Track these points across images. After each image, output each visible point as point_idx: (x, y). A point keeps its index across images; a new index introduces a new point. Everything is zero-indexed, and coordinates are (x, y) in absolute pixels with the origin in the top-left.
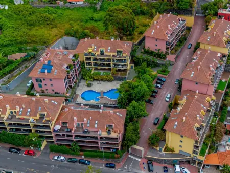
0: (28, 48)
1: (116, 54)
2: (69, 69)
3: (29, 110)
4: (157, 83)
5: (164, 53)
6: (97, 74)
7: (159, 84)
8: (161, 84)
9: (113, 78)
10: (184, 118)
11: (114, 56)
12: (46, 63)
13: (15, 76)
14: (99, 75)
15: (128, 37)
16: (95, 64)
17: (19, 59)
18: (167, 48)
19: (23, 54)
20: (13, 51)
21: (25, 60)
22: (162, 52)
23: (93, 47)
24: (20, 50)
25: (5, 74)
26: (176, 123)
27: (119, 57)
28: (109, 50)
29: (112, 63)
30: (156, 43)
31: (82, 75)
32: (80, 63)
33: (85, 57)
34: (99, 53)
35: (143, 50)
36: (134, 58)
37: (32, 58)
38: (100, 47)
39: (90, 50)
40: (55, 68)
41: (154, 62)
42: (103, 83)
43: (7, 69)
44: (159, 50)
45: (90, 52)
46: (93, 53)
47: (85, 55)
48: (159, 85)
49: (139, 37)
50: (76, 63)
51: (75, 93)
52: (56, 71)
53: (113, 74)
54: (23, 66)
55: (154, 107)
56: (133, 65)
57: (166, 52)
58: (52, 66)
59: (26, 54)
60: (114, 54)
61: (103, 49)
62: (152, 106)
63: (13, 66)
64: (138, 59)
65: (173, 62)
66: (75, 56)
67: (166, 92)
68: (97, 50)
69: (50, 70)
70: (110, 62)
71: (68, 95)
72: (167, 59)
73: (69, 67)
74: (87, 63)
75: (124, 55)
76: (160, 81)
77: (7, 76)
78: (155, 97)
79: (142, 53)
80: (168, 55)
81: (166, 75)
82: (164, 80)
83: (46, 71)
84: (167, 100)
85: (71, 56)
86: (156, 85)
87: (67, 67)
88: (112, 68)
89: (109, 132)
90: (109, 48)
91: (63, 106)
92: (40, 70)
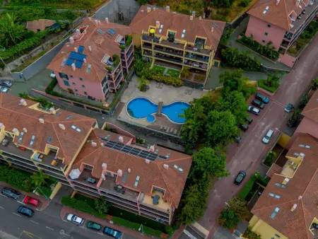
0: (59, 11)
1: (193, 44)
2: (112, 63)
3: (33, 137)
4: (254, 104)
5: (277, 50)
6: (157, 72)
7: (258, 106)
8: (261, 108)
9: (181, 82)
10: (295, 206)
11: (189, 47)
12: (76, 49)
13: (35, 58)
14: (162, 73)
15: (220, 10)
16: (158, 55)
17: (43, 29)
18: (284, 43)
19: (50, 22)
20: (35, 15)
21: (52, 32)
22: (273, 48)
23: (158, 26)
24: (47, 14)
25: (17, 55)
26: (277, 210)
27: (199, 51)
28: (183, 36)
29: (183, 58)
30: (267, 30)
31: (136, 68)
32: (133, 50)
33: (142, 40)
34: (166, 38)
35: (240, 37)
36: (223, 50)
37: (62, 29)
38: (169, 28)
39: (152, 31)
40: (89, 62)
41: (256, 63)
42: (165, 87)
43: (21, 46)
44: (270, 43)
45: (151, 34)
46: (155, 35)
47: (143, 39)
48: (256, 110)
49: (238, 12)
50: (126, 52)
51: (119, 100)
52: (90, 66)
53: (183, 76)
54: (49, 42)
55: (239, 149)
56: (219, 62)
57: (281, 49)
58: (85, 56)
59: (54, 22)
60: (189, 43)
61: (174, 31)
62: (238, 146)
63: (31, 42)
64: (230, 53)
65: (289, 67)
66: (126, 39)
67: (267, 124)
68: (163, 33)
69: (80, 63)
70: (182, 55)
71: (107, 105)
72: (279, 60)
73: (113, 59)
74: (145, 50)
75: (206, 47)
76: (258, 101)
77: (22, 58)
78: (245, 130)
79: (237, 41)
80: (283, 54)
81: (272, 92)
82: (266, 101)
83: (73, 65)
84: (266, 140)
85: (119, 39)
86: (252, 109)
87: (110, 60)
88: (182, 64)
89: (156, 201)
90: (184, 31)
91: (93, 131)
92: (65, 60)
